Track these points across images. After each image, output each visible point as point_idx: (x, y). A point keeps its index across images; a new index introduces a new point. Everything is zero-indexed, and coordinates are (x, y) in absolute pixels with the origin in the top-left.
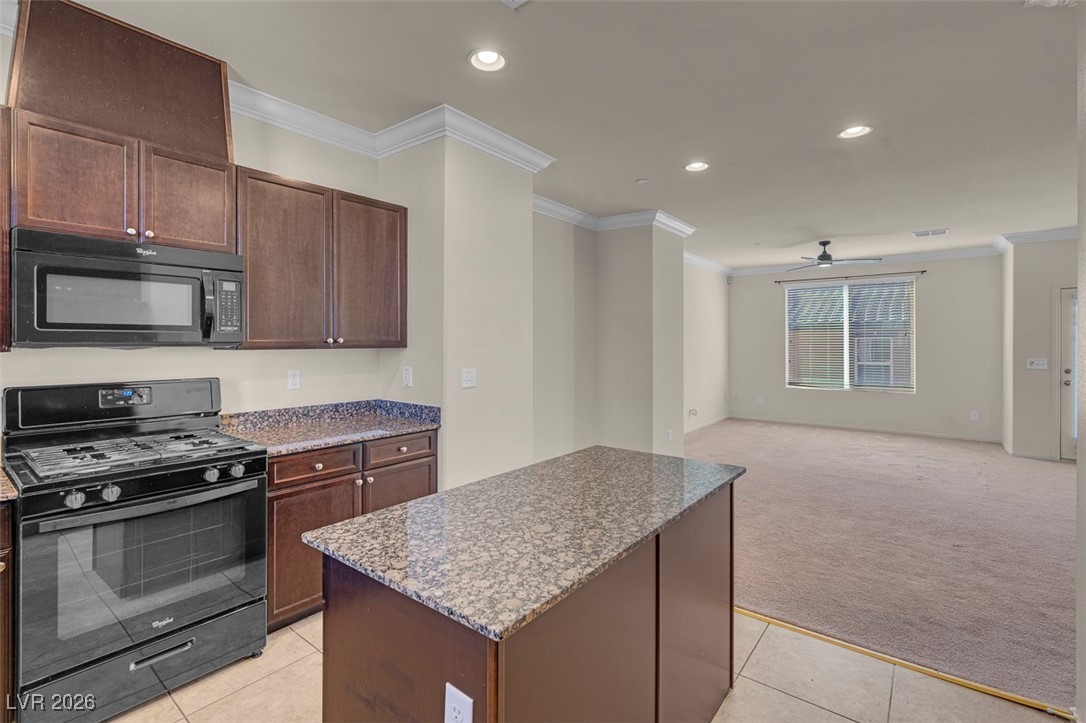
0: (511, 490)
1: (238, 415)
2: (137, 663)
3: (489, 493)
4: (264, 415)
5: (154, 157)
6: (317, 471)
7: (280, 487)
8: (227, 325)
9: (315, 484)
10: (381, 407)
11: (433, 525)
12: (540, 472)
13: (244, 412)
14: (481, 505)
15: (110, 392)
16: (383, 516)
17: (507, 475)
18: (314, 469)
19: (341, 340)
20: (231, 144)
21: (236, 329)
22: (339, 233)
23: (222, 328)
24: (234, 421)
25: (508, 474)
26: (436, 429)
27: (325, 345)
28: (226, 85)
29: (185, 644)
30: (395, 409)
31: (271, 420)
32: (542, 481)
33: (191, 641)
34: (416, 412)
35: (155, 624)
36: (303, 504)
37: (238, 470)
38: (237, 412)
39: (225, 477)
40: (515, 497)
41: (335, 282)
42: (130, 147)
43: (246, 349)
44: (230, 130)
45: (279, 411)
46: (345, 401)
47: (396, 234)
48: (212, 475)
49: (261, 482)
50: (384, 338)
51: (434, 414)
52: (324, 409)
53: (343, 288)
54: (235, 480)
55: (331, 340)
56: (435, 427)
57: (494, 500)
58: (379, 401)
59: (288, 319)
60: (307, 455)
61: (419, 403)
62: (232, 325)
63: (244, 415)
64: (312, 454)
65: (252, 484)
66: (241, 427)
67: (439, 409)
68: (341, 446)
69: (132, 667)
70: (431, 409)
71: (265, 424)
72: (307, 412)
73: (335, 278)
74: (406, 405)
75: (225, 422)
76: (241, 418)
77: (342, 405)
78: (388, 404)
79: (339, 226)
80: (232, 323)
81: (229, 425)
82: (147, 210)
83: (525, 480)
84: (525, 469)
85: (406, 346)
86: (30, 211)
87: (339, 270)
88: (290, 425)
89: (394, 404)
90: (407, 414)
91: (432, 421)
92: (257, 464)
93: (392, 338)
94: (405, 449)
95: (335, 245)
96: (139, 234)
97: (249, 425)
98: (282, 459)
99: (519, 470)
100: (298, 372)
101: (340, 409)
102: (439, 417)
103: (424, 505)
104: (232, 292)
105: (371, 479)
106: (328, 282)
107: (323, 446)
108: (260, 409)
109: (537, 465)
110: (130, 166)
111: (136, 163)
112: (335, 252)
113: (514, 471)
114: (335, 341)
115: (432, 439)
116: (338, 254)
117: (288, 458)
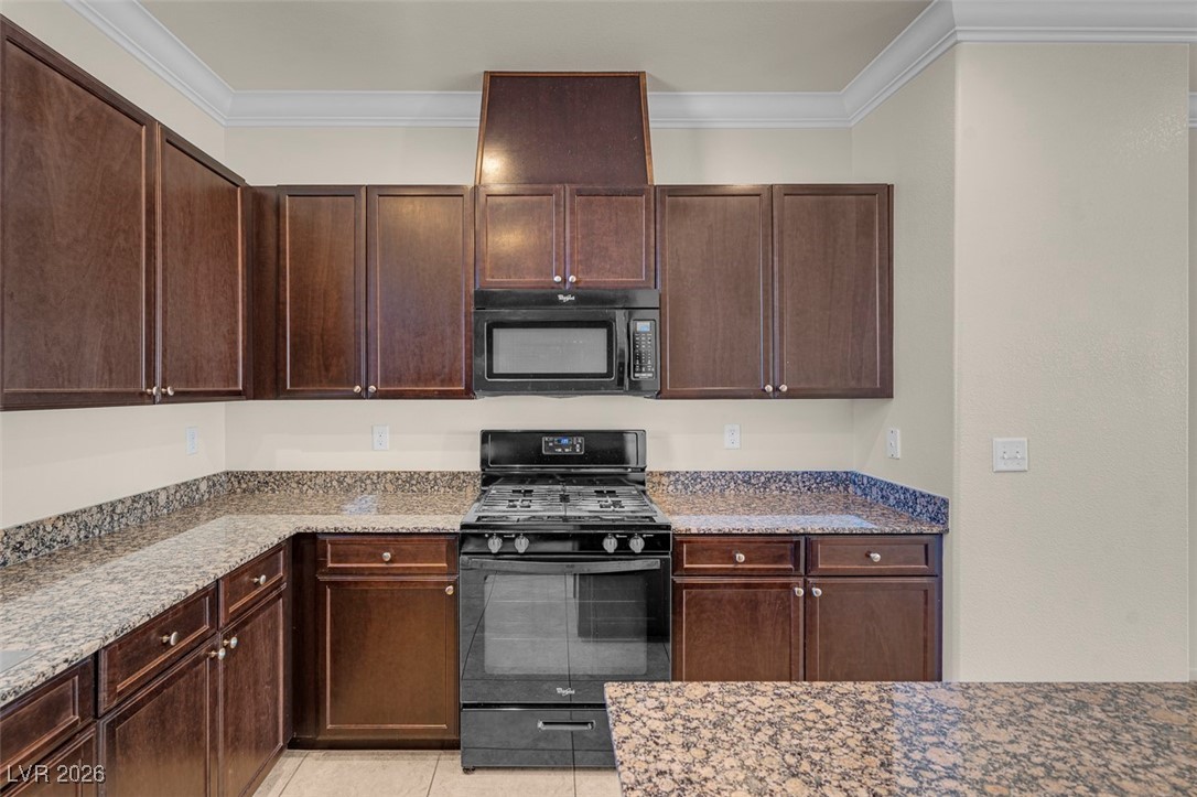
0: (1047, 744)
1: (669, 474)
2: (545, 723)
3: (979, 728)
4: (696, 477)
5: (577, 199)
6: (737, 563)
7: (691, 573)
8: (641, 372)
9: (736, 580)
10: (855, 483)
11: (805, 766)
12: (1161, 716)
13: (674, 470)
14: (941, 758)
15: (551, 439)
16: (732, 699)
17: (1050, 692)
18: (733, 560)
19: (784, 388)
20: (651, 162)
21: (650, 375)
22: (781, 242)
23: (637, 375)
24: (665, 480)
25: (1056, 688)
26: (940, 535)
27: (763, 395)
28: (645, 97)
29: (586, 724)
30: (874, 489)
31: (704, 483)
32: (1160, 747)
33: (592, 723)
34: (908, 500)
35: (559, 690)
36: (720, 601)
37: (637, 545)
38: (668, 470)
39: (623, 548)
40: (1049, 769)
41: (776, 309)
42: (558, 195)
43: (666, 398)
44: (649, 147)
45: (714, 473)
46: (800, 469)
47: (873, 227)
48: (610, 545)
49: (664, 563)
50: (853, 384)
51: (938, 509)
52: (772, 477)
53: (787, 317)
54: (634, 555)
55: (769, 388)
56: (935, 531)
57: (981, 758)
58: (852, 473)
59: (714, 361)
60: (725, 539)
61: (912, 487)
62: (646, 372)
63: (675, 473)
64: (731, 539)
65: (653, 563)
66: (671, 488)
67: (945, 503)
68: (770, 535)
69: (540, 725)
70: (931, 499)
71: (698, 487)
72: (748, 478)
73: (776, 304)
74: (892, 487)
75: (655, 480)
76: (672, 478)
77: (797, 474)
78: (865, 481)
79: (781, 232)
80: (646, 368)
81: (659, 483)
82: (572, 255)
83: (1101, 726)
84: (1114, 690)
85: (890, 396)
86: (488, 273)
87: (781, 292)
88: (727, 492)
89: (873, 482)
90: (892, 501)
91: (932, 519)
92: (660, 540)
93: (866, 384)
94: (876, 557)
95: (776, 259)
96: (565, 280)
97: (680, 487)
98: (694, 538)
99: (1092, 688)
100: (737, 427)
101: (793, 480)
102: (946, 515)
103: (819, 704)
104: (646, 333)
105: (817, 592)
106: (765, 310)
107: (745, 531)
108: (692, 469)
109: (1157, 689)
110: (557, 213)
111: (562, 209)
112: (776, 269)
113: (1077, 687)
114: (776, 389)
115: (932, 549)
116: (781, 270)
117: (699, 539)
